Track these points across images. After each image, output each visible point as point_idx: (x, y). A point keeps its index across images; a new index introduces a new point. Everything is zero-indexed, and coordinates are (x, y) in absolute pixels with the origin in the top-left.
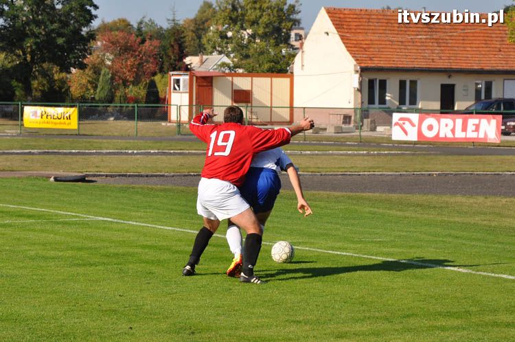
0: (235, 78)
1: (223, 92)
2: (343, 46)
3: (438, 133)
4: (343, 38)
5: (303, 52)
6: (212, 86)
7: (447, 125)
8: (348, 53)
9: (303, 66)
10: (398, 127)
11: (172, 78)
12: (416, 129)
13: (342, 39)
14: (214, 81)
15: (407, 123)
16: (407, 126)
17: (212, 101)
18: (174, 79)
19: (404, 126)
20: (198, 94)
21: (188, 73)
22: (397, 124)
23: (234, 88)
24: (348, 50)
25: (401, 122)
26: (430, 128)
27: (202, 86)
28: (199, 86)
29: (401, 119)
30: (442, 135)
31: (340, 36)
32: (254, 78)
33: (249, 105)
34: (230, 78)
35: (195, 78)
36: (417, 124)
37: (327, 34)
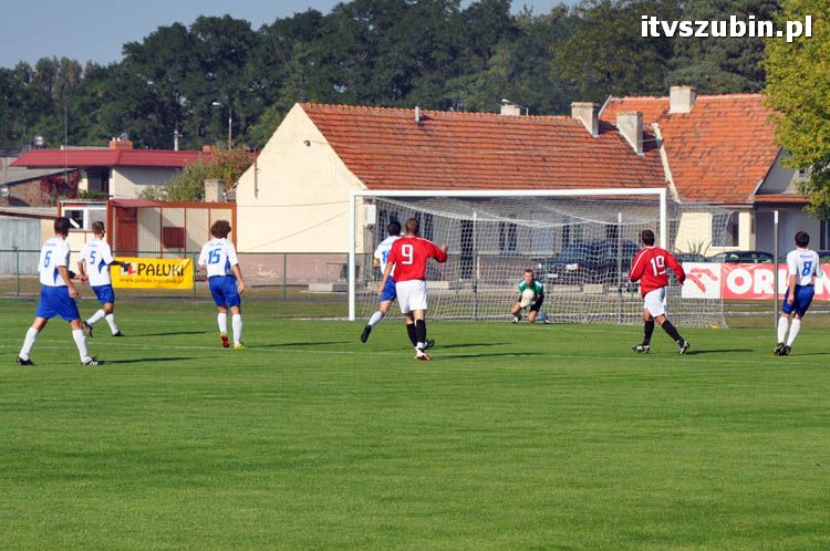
0: (164, 210)
1: (150, 230)
2: (340, 163)
3: (752, 287)
4: (338, 150)
5: (256, 170)
6: (136, 222)
7: (764, 278)
8: (350, 173)
9: (257, 191)
10: (691, 282)
11: (64, 209)
12: (718, 283)
13: (337, 152)
14: (138, 215)
15: (704, 275)
16: (705, 279)
17: (136, 246)
18: (66, 211)
19: (701, 279)
20: (119, 232)
21: (106, 202)
23: (164, 225)
24: (350, 169)
25: (696, 274)
26: (739, 281)
28: (120, 222)
29: (696, 270)
30: (757, 290)
31: (334, 147)
32: (188, 210)
33: (183, 250)
34: (158, 210)
35: (114, 209)
36: (719, 277)
37: (309, 144)
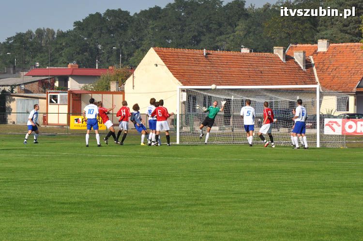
0: (93, 95)
2: (171, 74)
3: (356, 130)
4: (169, 68)
5: (133, 77)
6: (80, 100)
7: (362, 125)
8: (175, 78)
9: (134, 86)
10: (328, 127)
11: (49, 94)
12: (340, 128)
14: (82, 97)
15: (334, 124)
16: (335, 126)
17: (81, 111)
18: (50, 95)
19: (333, 126)
20: (73, 106)
21: (67, 91)
22: (327, 125)
24: (175, 77)
25: (330, 124)
26: (350, 127)
27: (76, 100)
28: (74, 100)
29: (330, 122)
30: (359, 131)
31: (168, 67)
32: (103, 95)
34: (90, 95)
35: (71, 95)
36: (341, 125)
37: (157, 66)
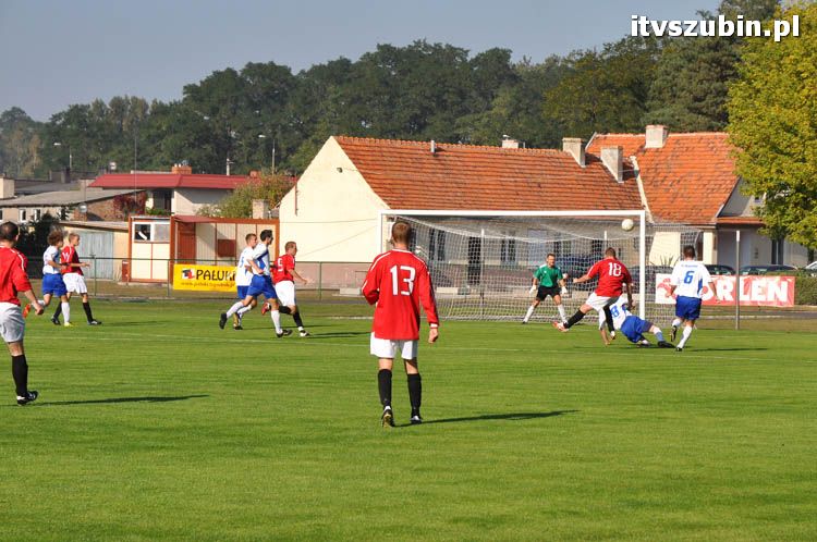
0: (219, 225)
1: (207, 242)
2: (367, 187)
4: (365, 175)
5: (296, 192)
6: (194, 235)
7: (725, 287)
8: (376, 196)
9: (297, 209)
10: (663, 290)
11: (134, 223)
14: (197, 229)
17: (195, 255)
18: (136, 225)
20: (180, 244)
21: (169, 218)
22: (661, 286)
23: (218, 238)
28: (181, 234)
31: (362, 173)
32: (238, 225)
33: (234, 259)
34: (214, 225)
35: (176, 224)
37: (341, 171)
